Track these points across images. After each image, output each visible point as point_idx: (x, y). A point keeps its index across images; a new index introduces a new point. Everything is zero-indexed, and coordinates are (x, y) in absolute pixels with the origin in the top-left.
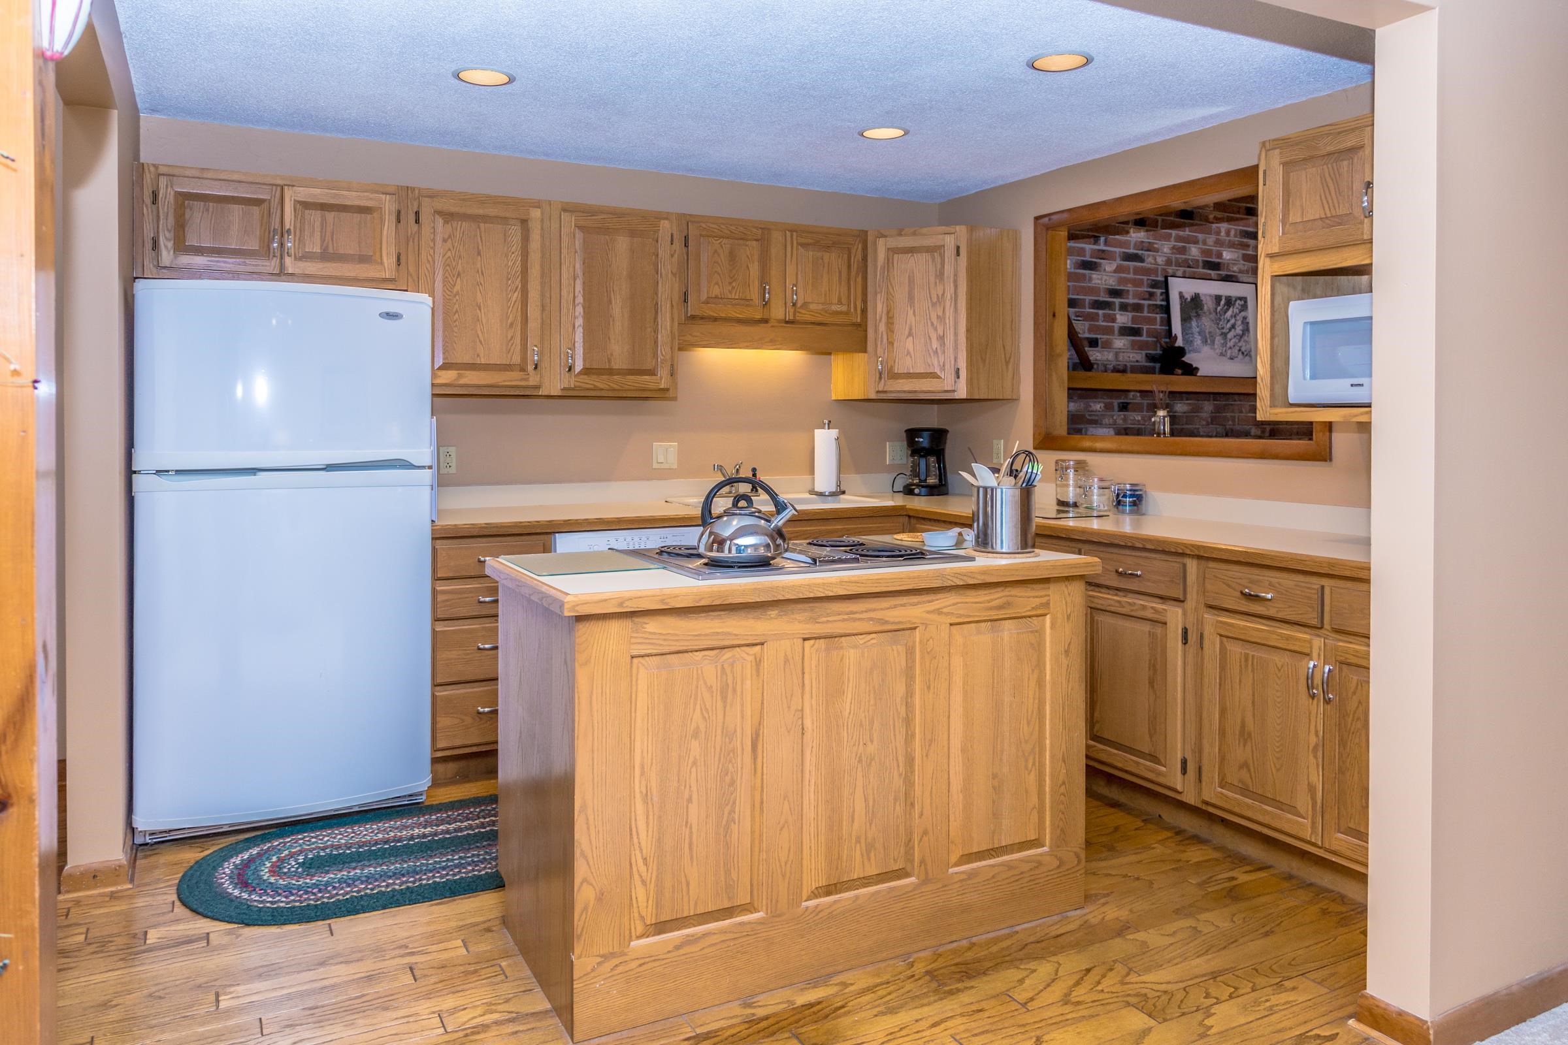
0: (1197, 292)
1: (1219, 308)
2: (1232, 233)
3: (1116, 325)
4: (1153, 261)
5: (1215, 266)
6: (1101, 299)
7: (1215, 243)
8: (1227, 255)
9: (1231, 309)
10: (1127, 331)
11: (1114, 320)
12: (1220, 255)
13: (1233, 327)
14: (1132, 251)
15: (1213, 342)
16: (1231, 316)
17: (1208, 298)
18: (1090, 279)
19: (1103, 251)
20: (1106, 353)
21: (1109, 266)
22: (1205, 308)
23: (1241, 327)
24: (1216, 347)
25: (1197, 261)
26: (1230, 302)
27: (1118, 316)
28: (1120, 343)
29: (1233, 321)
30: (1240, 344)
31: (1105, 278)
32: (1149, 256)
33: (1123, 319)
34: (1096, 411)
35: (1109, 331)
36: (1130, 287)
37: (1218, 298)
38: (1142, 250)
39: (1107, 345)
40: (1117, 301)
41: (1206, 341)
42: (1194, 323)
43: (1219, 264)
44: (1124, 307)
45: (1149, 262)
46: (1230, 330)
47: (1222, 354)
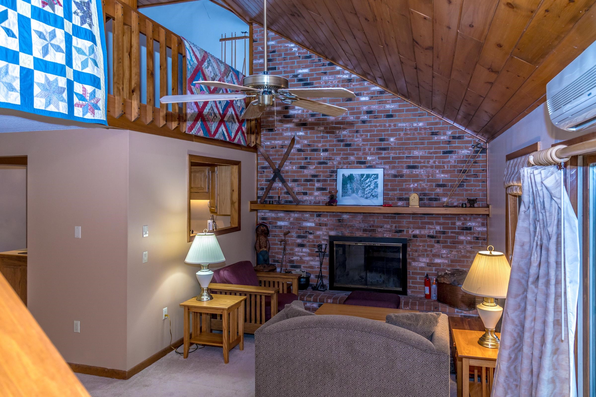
0: (351, 173)
1: (362, 179)
2: (372, 149)
3: (315, 187)
4: (332, 164)
5: (364, 163)
6: (308, 178)
7: (363, 154)
8: (369, 158)
9: (369, 179)
10: (319, 189)
11: (314, 185)
12: (366, 158)
13: (369, 186)
14: (322, 161)
15: (358, 192)
16: (369, 182)
17: (357, 176)
18: (304, 172)
19: (309, 162)
20: (311, 197)
21: (312, 167)
22: (355, 179)
23: (373, 186)
24: (359, 193)
25: (354, 162)
26: (368, 176)
27: (316, 184)
28: (317, 193)
29: (370, 183)
30: (372, 192)
31: (309, 171)
32: (330, 162)
33: (317, 185)
34: (307, 217)
35: (313, 189)
36: (321, 173)
37: (362, 175)
38: (326, 160)
39: (311, 194)
40: (316, 179)
41: (354, 192)
42: (348, 185)
43: (365, 162)
44: (318, 181)
45: (330, 164)
46: (367, 187)
47: (361, 197)
